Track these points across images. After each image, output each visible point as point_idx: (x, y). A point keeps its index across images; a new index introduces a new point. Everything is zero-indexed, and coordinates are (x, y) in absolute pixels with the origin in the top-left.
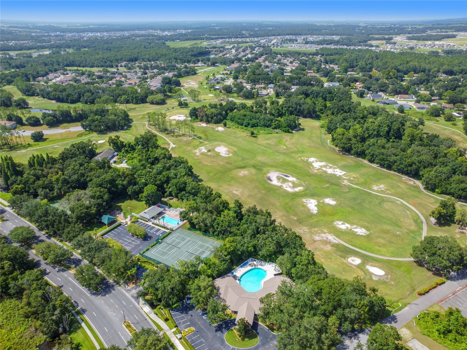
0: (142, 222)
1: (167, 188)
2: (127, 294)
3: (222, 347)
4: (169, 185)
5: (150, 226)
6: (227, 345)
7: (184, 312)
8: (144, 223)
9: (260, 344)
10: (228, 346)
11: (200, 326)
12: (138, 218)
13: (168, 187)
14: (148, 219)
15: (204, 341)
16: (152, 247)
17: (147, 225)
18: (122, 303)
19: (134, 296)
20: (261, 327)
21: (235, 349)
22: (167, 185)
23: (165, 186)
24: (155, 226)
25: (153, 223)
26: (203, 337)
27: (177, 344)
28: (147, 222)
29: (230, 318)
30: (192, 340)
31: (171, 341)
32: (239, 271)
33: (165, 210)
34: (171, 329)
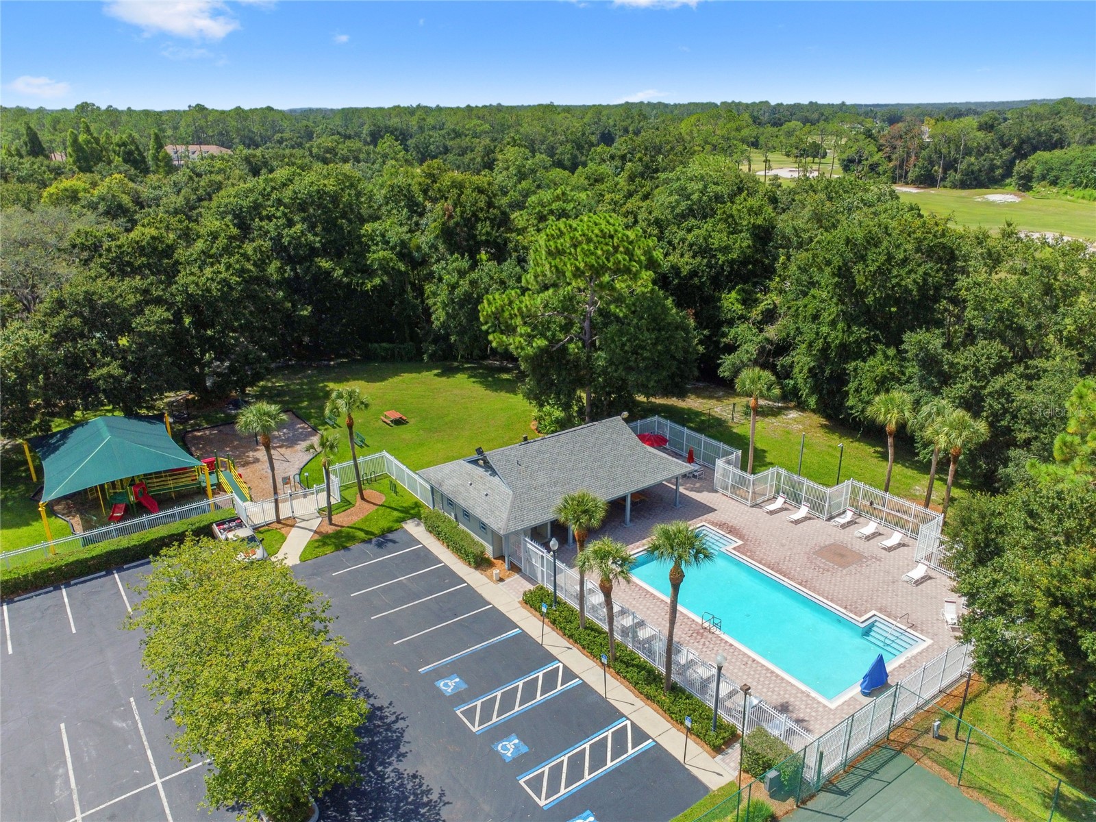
0: (426, 557)
1: (744, 318)
4: (766, 301)
5: (505, 623)
8: (450, 576)
12: (412, 512)
13: (756, 314)
14: (497, 539)
17: (472, 598)
22: (748, 301)
23: (730, 301)
24: (553, 641)
25: (533, 601)
28: (481, 563)
33: (704, 479)
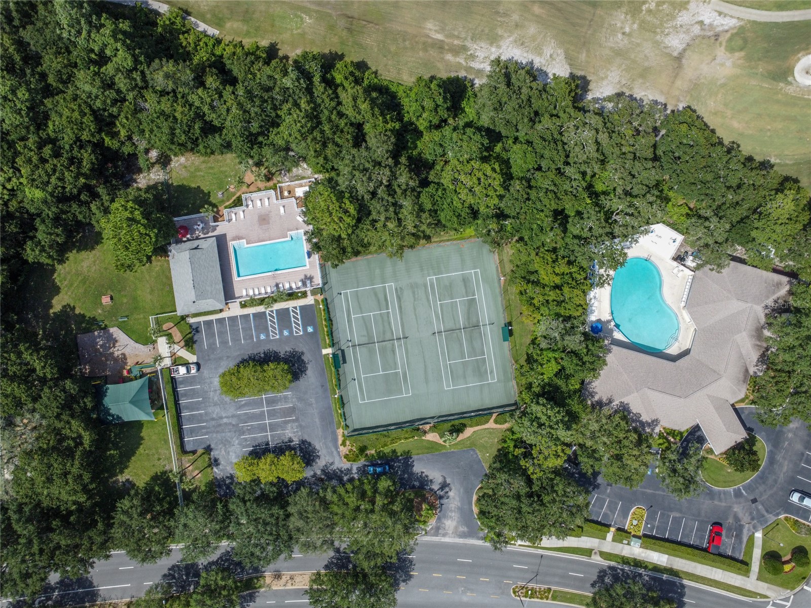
2: (446, 540)
3: (716, 502)
6: (720, 492)
7: (591, 489)
9: (771, 447)
10: (725, 493)
11: (643, 493)
15: (678, 515)
16: (339, 385)
18: (463, 564)
19: (464, 532)
20: (746, 412)
21: (739, 489)
26: (671, 510)
27: (643, 555)
29: (682, 437)
30: (657, 527)
31: (628, 558)
32: (595, 303)
34: (605, 539)
